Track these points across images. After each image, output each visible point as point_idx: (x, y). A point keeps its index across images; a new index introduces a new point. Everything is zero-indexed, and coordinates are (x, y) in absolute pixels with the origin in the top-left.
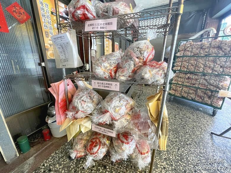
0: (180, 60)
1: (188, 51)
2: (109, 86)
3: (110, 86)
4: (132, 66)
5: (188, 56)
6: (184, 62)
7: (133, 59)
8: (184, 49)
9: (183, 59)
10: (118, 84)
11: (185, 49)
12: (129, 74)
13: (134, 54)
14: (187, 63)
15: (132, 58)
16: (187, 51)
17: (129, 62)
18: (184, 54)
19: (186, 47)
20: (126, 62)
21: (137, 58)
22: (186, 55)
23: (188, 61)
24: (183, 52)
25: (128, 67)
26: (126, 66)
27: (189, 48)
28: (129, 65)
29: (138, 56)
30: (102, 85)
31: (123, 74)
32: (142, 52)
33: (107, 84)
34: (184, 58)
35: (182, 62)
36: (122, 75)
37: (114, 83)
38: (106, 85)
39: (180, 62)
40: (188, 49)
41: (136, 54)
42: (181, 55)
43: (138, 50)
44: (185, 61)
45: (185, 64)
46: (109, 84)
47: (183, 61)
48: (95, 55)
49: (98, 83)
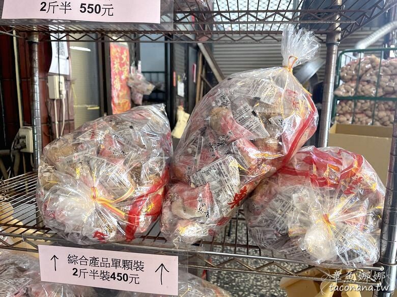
0: (347, 107)
1: (368, 82)
2: (129, 272)
3: (134, 272)
4: (235, 181)
5: (370, 98)
6: (358, 116)
7: (234, 149)
8: (356, 77)
9: (355, 105)
10: (173, 262)
11: (360, 78)
12: (221, 212)
13: (242, 127)
14: (370, 117)
15: (229, 144)
16: (364, 81)
17: (218, 162)
18: (356, 89)
19: (361, 71)
20: (205, 160)
21: (254, 143)
22: (363, 94)
23: (370, 113)
24: (353, 85)
25: (214, 183)
26: (207, 178)
27: (371, 75)
28: (220, 173)
29: (255, 137)
30: (90, 268)
31: (193, 213)
32: (271, 120)
33: (116, 263)
34: (359, 104)
35: (353, 114)
36: (188, 216)
37: (151, 261)
38: (112, 270)
39: (348, 116)
40: (368, 77)
41: (248, 127)
42: (350, 94)
43: (254, 113)
44: (363, 112)
45: (364, 122)
46: (126, 264)
47: (357, 110)
48: (64, 92)
49: (71, 260)
